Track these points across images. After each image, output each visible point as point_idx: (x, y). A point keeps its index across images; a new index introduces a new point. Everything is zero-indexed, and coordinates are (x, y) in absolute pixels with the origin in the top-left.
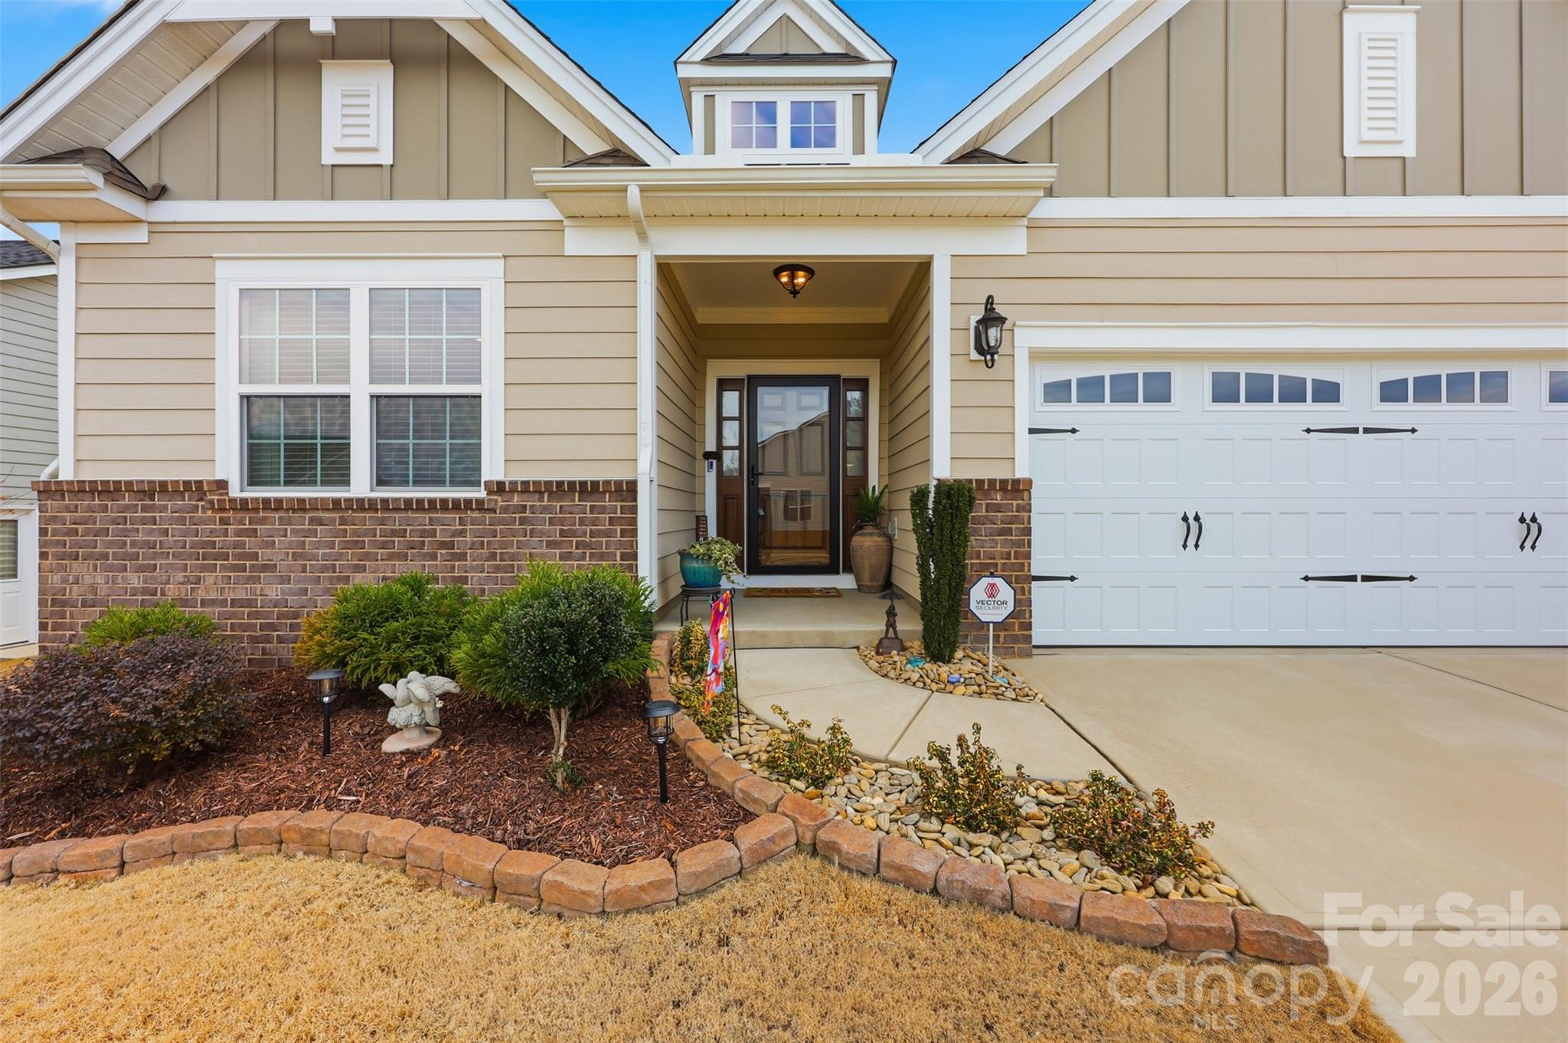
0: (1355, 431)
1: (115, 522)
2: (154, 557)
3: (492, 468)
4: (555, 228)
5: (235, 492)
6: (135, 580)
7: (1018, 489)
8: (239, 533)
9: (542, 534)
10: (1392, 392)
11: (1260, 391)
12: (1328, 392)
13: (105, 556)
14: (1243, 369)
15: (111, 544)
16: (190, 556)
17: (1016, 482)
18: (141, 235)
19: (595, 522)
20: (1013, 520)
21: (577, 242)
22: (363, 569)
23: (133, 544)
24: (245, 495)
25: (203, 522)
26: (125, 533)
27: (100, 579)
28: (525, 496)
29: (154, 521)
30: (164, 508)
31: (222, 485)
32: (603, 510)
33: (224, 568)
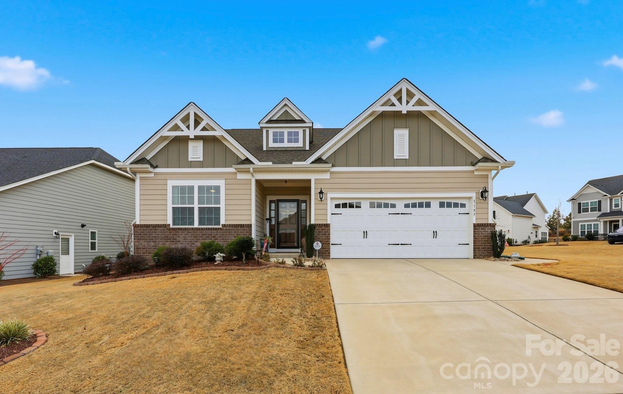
0: (399, 214)
1: (149, 232)
2: (156, 239)
3: (223, 222)
4: (236, 173)
5: (171, 226)
6: (153, 244)
7: (327, 226)
8: (173, 235)
9: (233, 234)
10: (407, 206)
11: (379, 206)
12: (393, 206)
13: (147, 239)
14: (376, 201)
15: (148, 237)
16: (163, 239)
17: (327, 224)
18: (152, 175)
19: (244, 232)
20: (326, 232)
21: (240, 176)
22: (197, 242)
23: (152, 237)
24: (173, 227)
25: (166, 232)
26: (151, 234)
27: (146, 244)
28: (230, 227)
29: (156, 232)
30: (158, 230)
31: (169, 225)
32: (245, 230)
33: (170, 242)
